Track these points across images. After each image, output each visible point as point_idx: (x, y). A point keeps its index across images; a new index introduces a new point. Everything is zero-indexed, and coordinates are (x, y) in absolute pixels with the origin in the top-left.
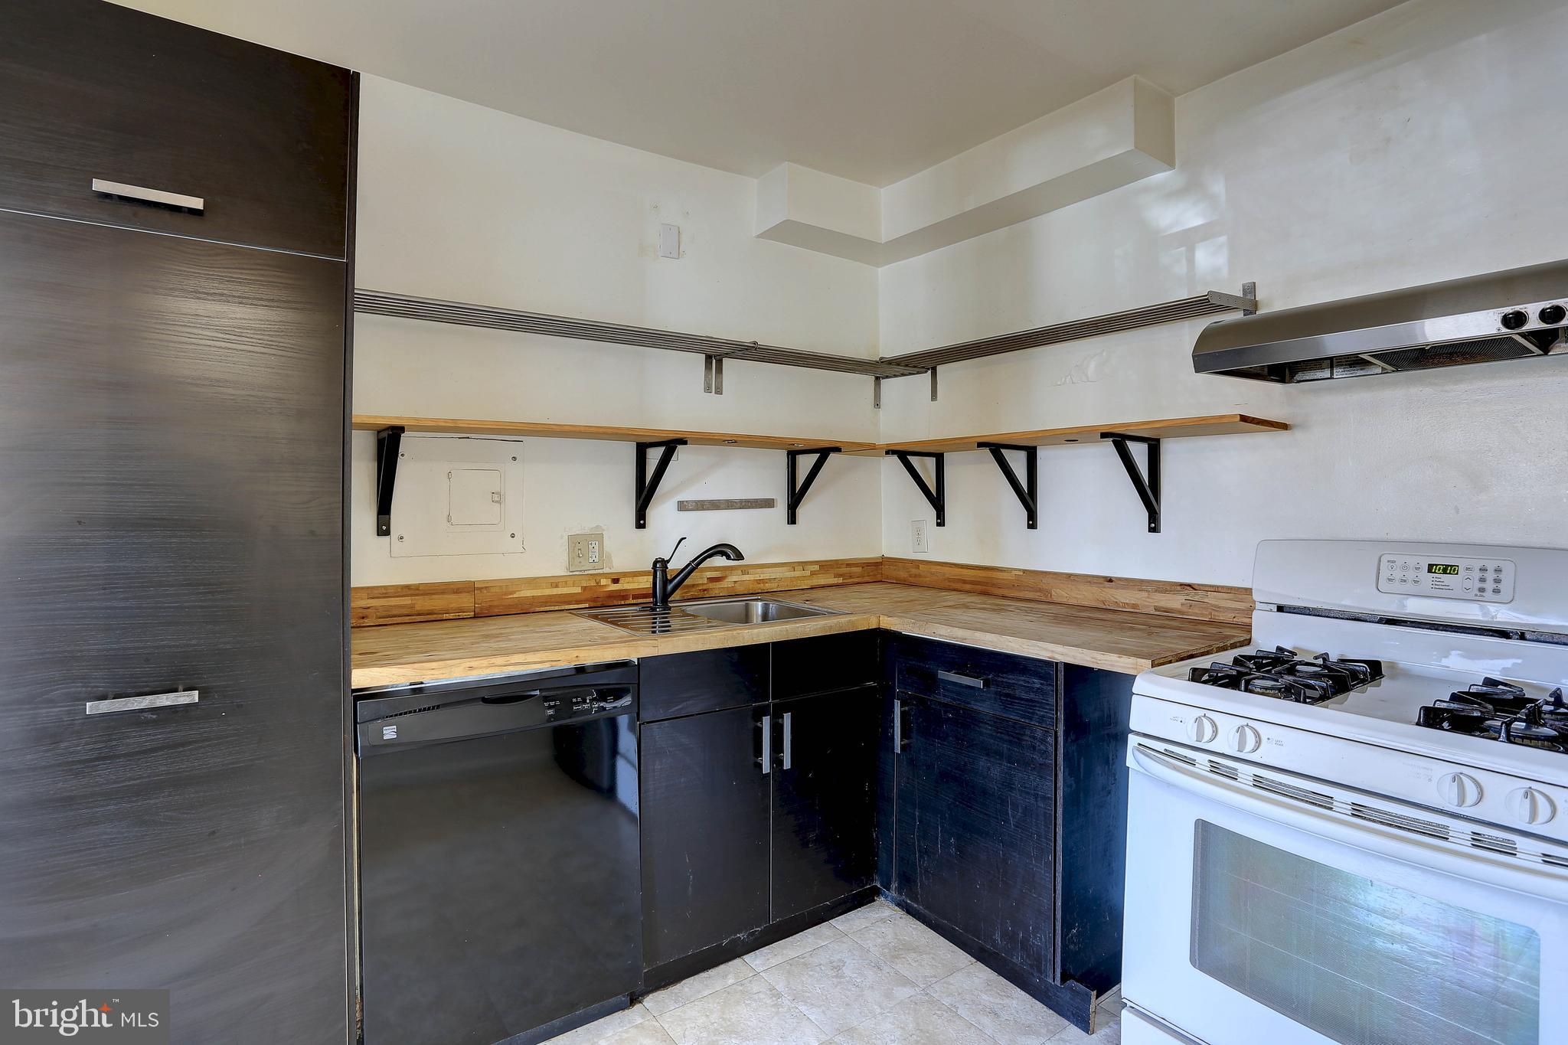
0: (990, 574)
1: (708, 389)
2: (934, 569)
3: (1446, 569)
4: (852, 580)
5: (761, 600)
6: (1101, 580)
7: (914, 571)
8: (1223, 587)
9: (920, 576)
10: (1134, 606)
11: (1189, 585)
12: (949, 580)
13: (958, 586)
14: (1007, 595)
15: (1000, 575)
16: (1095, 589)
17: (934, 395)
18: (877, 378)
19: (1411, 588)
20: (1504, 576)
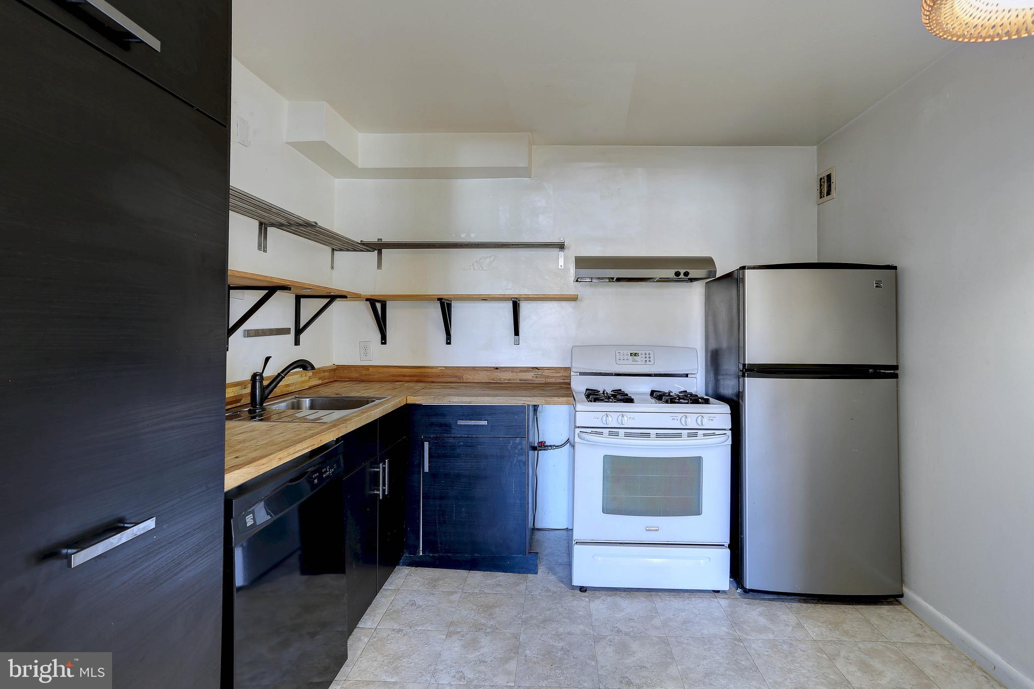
0: (423, 370)
1: (259, 249)
2: (381, 370)
3: (636, 355)
4: (325, 381)
5: (308, 398)
6: (492, 369)
7: (365, 372)
8: (551, 368)
9: (369, 375)
10: (509, 380)
11: (536, 368)
12: (393, 376)
13: (398, 379)
14: (435, 381)
15: (430, 370)
16: (489, 373)
17: (379, 265)
18: (333, 250)
19: (625, 362)
20: (652, 356)
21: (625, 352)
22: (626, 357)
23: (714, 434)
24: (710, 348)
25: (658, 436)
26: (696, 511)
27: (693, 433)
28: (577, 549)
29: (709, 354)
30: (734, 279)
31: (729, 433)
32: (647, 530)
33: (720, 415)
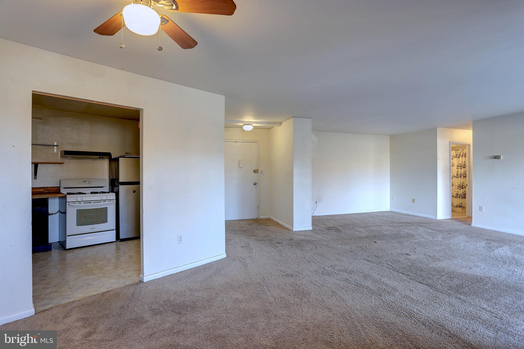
3: (85, 181)
8: (51, 187)
11: (44, 187)
19: (82, 184)
20: (91, 182)
21: (81, 181)
22: (81, 182)
23: (111, 201)
24: (110, 179)
25: (94, 202)
26: (106, 221)
27: (105, 201)
28: (68, 238)
29: (110, 181)
30: (117, 160)
31: (115, 200)
32: (91, 229)
33: (112, 196)
